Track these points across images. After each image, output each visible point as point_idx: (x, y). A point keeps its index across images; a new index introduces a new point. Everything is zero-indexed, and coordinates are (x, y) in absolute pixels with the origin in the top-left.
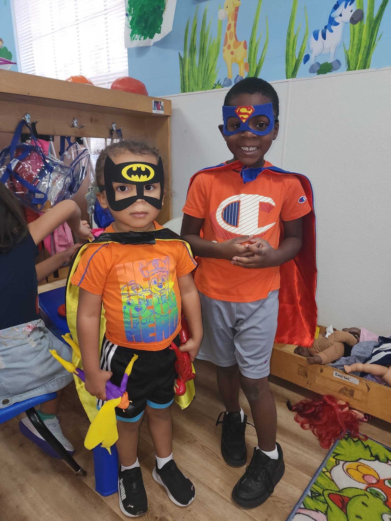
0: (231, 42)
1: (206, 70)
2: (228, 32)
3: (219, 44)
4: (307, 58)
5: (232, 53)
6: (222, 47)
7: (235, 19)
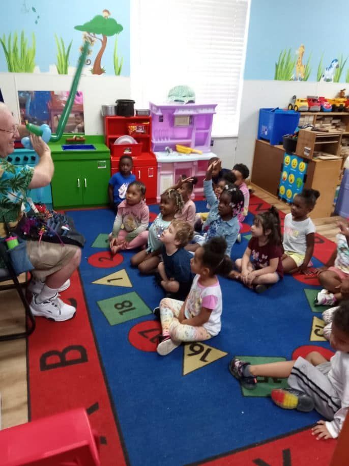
0: (299, 64)
1: (288, 72)
2: (299, 60)
3: (294, 63)
4: (323, 76)
5: (299, 68)
6: (296, 65)
7: (302, 55)
